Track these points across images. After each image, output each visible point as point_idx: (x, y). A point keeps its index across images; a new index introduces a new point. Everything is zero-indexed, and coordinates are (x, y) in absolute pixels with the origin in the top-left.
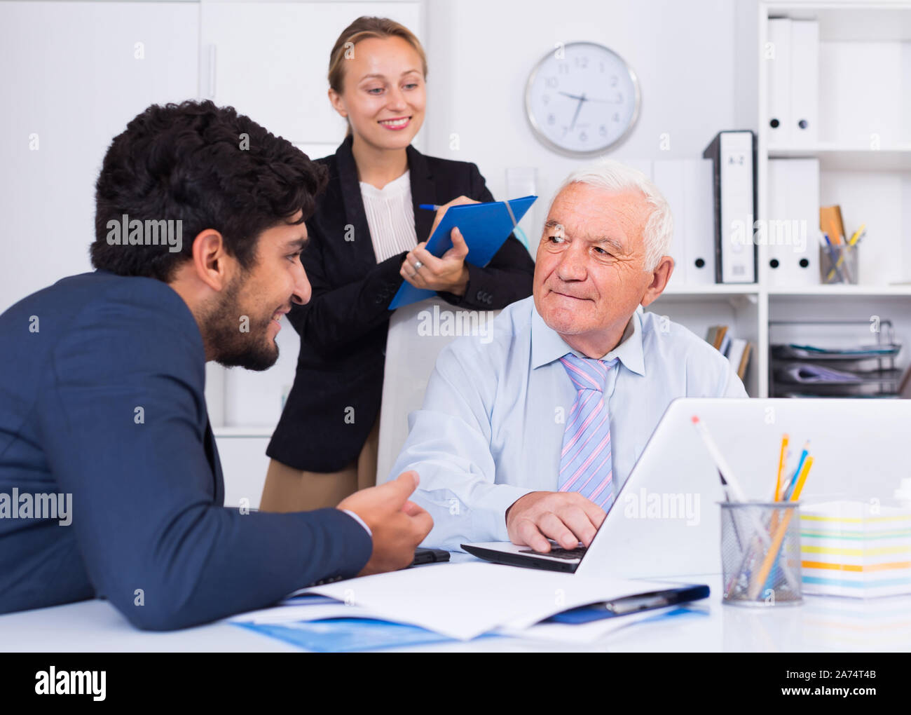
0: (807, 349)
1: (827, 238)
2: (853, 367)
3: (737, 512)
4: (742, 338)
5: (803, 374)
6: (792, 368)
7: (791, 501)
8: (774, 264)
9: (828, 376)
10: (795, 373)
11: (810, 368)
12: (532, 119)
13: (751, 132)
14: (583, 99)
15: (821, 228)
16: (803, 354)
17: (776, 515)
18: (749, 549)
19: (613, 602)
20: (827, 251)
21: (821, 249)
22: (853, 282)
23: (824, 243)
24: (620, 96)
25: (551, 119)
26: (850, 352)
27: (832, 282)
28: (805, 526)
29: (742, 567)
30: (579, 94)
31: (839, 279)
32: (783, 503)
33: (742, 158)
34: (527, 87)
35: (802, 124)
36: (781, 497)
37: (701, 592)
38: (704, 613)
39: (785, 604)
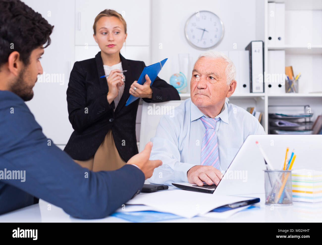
0: (281, 115)
1: (288, 77)
2: (296, 121)
3: (270, 173)
4: (259, 111)
5: (280, 123)
6: (276, 121)
7: (289, 170)
8: (270, 86)
9: (288, 124)
10: (277, 123)
11: (282, 121)
12: (187, 36)
13: (262, 41)
14: (204, 30)
15: (286, 74)
16: (280, 117)
17: (283, 174)
18: (274, 187)
19: (231, 205)
20: (288, 82)
21: (286, 81)
22: (297, 92)
23: (287, 79)
24: (217, 29)
25: (194, 37)
26: (296, 116)
27: (290, 92)
28: (293, 178)
29: (272, 192)
30: (203, 28)
31: (292, 91)
32: (286, 170)
33: (259, 50)
34: (185, 26)
35: (279, 39)
36: (285, 169)
37: (257, 200)
38: (259, 207)
39: (287, 205)
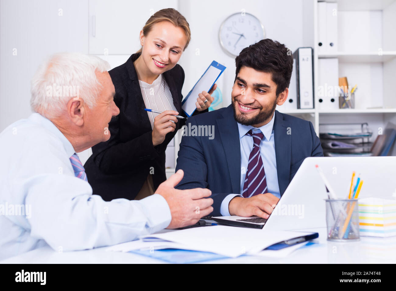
0: (335, 135)
2: (352, 142)
3: (333, 203)
5: (334, 145)
6: (329, 142)
7: (355, 199)
9: (343, 145)
10: (330, 145)
11: (336, 142)
12: (222, 43)
13: (311, 48)
14: (242, 35)
16: (333, 137)
17: (348, 204)
18: (338, 219)
19: (288, 241)
22: (353, 107)
24: (257, 34)
25: (229, 43)
26: (352, 136)
27: (344, 108)
28: (360, 208)
29: (335, 226)
31: (347, 107)
33: (308, 58)
34: (220, 31)
35: (331, 45)
36: (351, 197)
37: (315, 236)
38: (318, 244)
39: (354, 240)
